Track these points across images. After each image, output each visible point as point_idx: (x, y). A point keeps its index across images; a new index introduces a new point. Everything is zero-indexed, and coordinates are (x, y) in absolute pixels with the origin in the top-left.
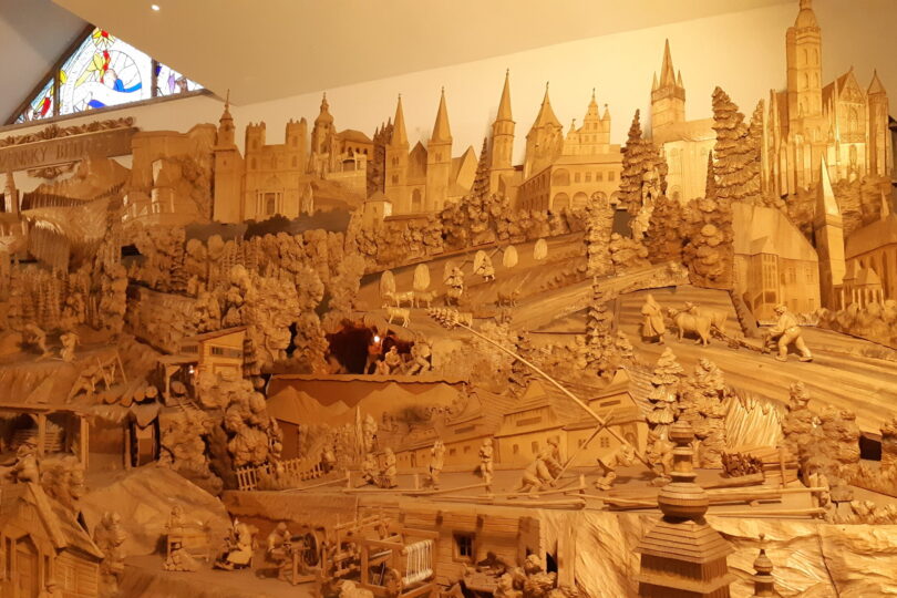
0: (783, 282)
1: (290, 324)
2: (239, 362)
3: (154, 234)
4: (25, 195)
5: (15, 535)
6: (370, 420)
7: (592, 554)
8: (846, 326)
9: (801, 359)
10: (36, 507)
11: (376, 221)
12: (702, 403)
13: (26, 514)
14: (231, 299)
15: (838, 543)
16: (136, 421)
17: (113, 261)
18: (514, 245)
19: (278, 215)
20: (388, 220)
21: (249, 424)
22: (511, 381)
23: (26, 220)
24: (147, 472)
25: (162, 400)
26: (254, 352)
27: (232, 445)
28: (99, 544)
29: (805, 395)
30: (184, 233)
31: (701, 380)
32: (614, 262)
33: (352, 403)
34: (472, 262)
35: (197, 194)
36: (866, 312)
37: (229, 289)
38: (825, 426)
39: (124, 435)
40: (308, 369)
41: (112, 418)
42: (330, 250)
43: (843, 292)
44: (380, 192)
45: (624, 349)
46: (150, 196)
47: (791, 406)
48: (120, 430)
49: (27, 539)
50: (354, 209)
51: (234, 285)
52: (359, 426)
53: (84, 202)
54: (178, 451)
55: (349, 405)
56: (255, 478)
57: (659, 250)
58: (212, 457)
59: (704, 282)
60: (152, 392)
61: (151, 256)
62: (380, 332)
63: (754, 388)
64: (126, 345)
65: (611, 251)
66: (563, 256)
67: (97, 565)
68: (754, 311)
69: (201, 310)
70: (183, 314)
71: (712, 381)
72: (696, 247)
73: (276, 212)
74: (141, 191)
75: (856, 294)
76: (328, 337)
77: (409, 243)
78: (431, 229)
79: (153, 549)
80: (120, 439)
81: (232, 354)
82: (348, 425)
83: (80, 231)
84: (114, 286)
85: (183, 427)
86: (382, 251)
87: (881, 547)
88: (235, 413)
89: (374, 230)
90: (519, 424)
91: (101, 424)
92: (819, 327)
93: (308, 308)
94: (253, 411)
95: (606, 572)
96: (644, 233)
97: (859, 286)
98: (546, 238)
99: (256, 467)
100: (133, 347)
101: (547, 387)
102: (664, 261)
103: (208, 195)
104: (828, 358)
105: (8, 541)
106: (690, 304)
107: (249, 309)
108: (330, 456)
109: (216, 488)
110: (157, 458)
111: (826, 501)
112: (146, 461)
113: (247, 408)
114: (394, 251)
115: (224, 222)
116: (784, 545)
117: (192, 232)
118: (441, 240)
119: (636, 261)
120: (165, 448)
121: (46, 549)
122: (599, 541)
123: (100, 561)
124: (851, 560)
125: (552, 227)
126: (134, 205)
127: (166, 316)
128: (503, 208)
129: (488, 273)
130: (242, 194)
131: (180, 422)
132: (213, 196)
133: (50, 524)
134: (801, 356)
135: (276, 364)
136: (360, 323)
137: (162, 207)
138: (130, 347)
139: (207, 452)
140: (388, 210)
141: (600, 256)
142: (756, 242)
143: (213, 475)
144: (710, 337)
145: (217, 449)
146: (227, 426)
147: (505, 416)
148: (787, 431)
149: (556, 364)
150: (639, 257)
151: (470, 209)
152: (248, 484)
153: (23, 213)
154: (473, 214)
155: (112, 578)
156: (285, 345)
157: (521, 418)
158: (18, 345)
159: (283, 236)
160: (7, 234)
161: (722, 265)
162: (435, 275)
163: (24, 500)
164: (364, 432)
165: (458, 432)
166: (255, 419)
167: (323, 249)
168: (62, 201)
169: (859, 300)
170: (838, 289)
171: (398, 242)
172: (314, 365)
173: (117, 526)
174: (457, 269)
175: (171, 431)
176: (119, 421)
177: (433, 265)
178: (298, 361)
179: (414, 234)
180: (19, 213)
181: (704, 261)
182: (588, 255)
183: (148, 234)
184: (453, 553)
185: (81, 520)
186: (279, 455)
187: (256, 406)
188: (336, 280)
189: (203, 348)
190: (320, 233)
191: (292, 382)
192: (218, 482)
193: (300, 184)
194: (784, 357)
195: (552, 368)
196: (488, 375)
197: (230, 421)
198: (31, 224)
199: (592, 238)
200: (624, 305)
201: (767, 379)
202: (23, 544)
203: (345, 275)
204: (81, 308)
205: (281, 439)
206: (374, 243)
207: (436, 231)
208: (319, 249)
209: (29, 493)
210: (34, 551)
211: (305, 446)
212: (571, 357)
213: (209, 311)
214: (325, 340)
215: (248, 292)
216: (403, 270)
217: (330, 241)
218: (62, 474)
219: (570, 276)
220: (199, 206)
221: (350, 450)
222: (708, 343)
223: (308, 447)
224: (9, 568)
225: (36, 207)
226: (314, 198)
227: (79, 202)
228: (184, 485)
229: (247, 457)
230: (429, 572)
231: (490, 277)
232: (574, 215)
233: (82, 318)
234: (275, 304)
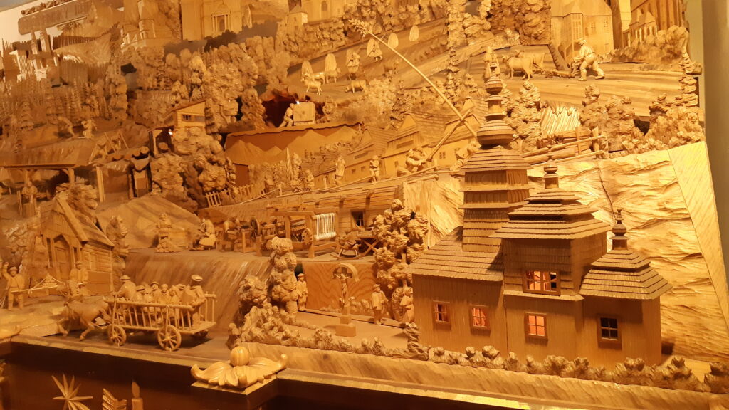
0: (587, 34)
1: (237, 97)
2: (203, 125)
3: (143, 53)
4: (54, 38)
5: (53, 236)
6: (296, 156)
7: (442, 207)
8: (631, 56)
9: (596, 78)
10: (64, 215)
11: (296, 28)
12: (525, 113)
13: (57, 220)
14: (194, 82)
15: (613, 170)
16: (134, 167)
17: (116, 73)
18: (396, 32)
19: (228, 31)
20: (305, 25)
21: (212, 162)
22: (392, 118)
23: (56, 56)
24: (144, 199)
25: (153, 155)
26: (212, 116)
27: (201, 177)
28: (110, 237)
29: (596, 92)
30: (163, 49)
31: (524, 97)
32: (466, 35)
33: (283, 148)
34: (366, 49)
35: (171, 22)
36: (645, 44)
37: (192, 75)
38: (610, 112)
39: (128, 179)
40: (252, 127)
41: (119, 169)
42: (265, 51)
43: (629, 35)
44: (298, 5)
45: (471, 87)
46: (138, 27)
47: (586, 102)
48: (125, 176)
49: (60, 238)
50: (280, 20)
51: (195, 71)
52: (289, 162)
53: (95, 39)
54: (164, 184)
55: (281, 149)
56: (220, 200)
57: (498, 24)
58: (188, 187)
59: (530, 42)
60: (145, 150)
61: (142, 68)
62: (300, 98)
63: (561, 100)
64: (128, 127)
65: (464, 27)
66: (430, 36)
67: (110, 251)
68: (566, 58)
69: (175, 94)
70: (165, 102)
71: (532, 96)
72: (524, 15)
73: (226, 29)
74: (131, 24)
75: (638, 33)
76: (264, 103)
77: (320, 40)
78: (335, 27)
79: (151, 244)
80: (125, 183)
81: (197, 119)
82: (281, 162)
83: (94, 59)
84: (118, 90)
85: (166, 167)
86: (302, 48)
87: (642, 167)
88: (201, 155)
89: (295, 33)
90: (398, 147)
91: (112, 173)
92: (613, 61)
93: (248, 85)
94: (213, 153)
95: (451, 216)
96: (488, 12)
97: (640, 27)
98: (418, 25)
99: (219, 192)
100: (133, 128)
101: (417, 119)
102: (502, 31)
103: (178, 23)
104: (615, 75)
105: (48, 240)
106: (518, 51)
107: (206, 87)
108: (270, 182)
109: (193, 207)
110: (151, 190)
111: (605, 145)
112: (143, 193)
113: (209, 151)
114: (310, 47)
115: (191, 40)
116: (574, 178)
117: (169, 49)
118: (343, 35)
119: (482, 33)
120: (156, 183)
121: (74, 243)
122: (446, 198)
123: (112, 248)
124: (620, 180)
125: (422, 17)
126: (128, 35)
127: (154, 106)
128: (386, 6)
129: (377, 55)
130: (202, 19)
131: (163, 164)
132: (181, 23)
133: (75, 226)
134: (597, 75)
135: (230, 126)
136: (286, 92)
137: (147, 34)
138: (131, 127)
139: (184, 184)
140: (304, 19)
141: (456, 33)
142: (566, 6)
143: (190, 199)
144: (532, 73)
145: (190, 181)
146: (197, 165)
147: (388, 142)
148: (583, 120)
149: (423, 103)
150: (484, 30)
151: (363, 10)
152: (215, 204)
153: (54, 51)
154: (365, 13)
155: (121, 259)
156: (234, 112)
157: (400, 142)
158: (55, 134)
159: (232, 45)
160: (45, 66)
161: (543, 25)
162: (340, 61)
163: (55, 212)
164: (293, 165)
165: (356, 157)
166: (215, 158)
167: (259, 50)
168: (79, 40)
169: (641, 37)
170: (626, 33)
171: (312, 40)
172: (256, 125)
173: (121, 225)
174: (354, 54)
175: (158, 171)
176: (124, 170)
177: (338, 54)
178: (245, 123)
179: (324, 33)
180: (51, 51)
181: (530, 24)
182: (448, 32)
183: (139, 54)
184: (351, 224)
185: (97, 224)
186: (234, 182)
187: (215, 149)
188: (270, 71)
189: (177, 117)
190: (257, 39)
191: (241, 137)
192: (194, 203)
193: (242, 7)
194: (584, 77)
195: (420, 106)
196: (376, 116)
197: (198, 161)
198: (60, 59)
199: (450, 19)
200: (472, 63)
201: (572, 93)
202: (59, 242)
203: (277, 68)
204: (96, 106)
205: (234, 171)
206: (295, 43)
207: (339, 28)
208: (257, 50)
209: (58, 205)
210: (66, 245)
211: (254, 179)
212: (433, 97)
213: (180, 94)
214: (262, 106)
215: (205, 75)
216: (317, 61)
217: (264, 44)
218: (80, 192)
219: (435, 49)
220: (173, 31)
221: (283, 178)
222: (531, 77)
223: (256, 179)
224: (51, 259)
225: (63, 46)
226: (252, 15)
227: (91, 39)
228: (170, 206)
229: (212, 184)
230: (334, 234)
231: (379, 57)
232: (437, 6)
233: (97, 113)
234: (225, 83)
